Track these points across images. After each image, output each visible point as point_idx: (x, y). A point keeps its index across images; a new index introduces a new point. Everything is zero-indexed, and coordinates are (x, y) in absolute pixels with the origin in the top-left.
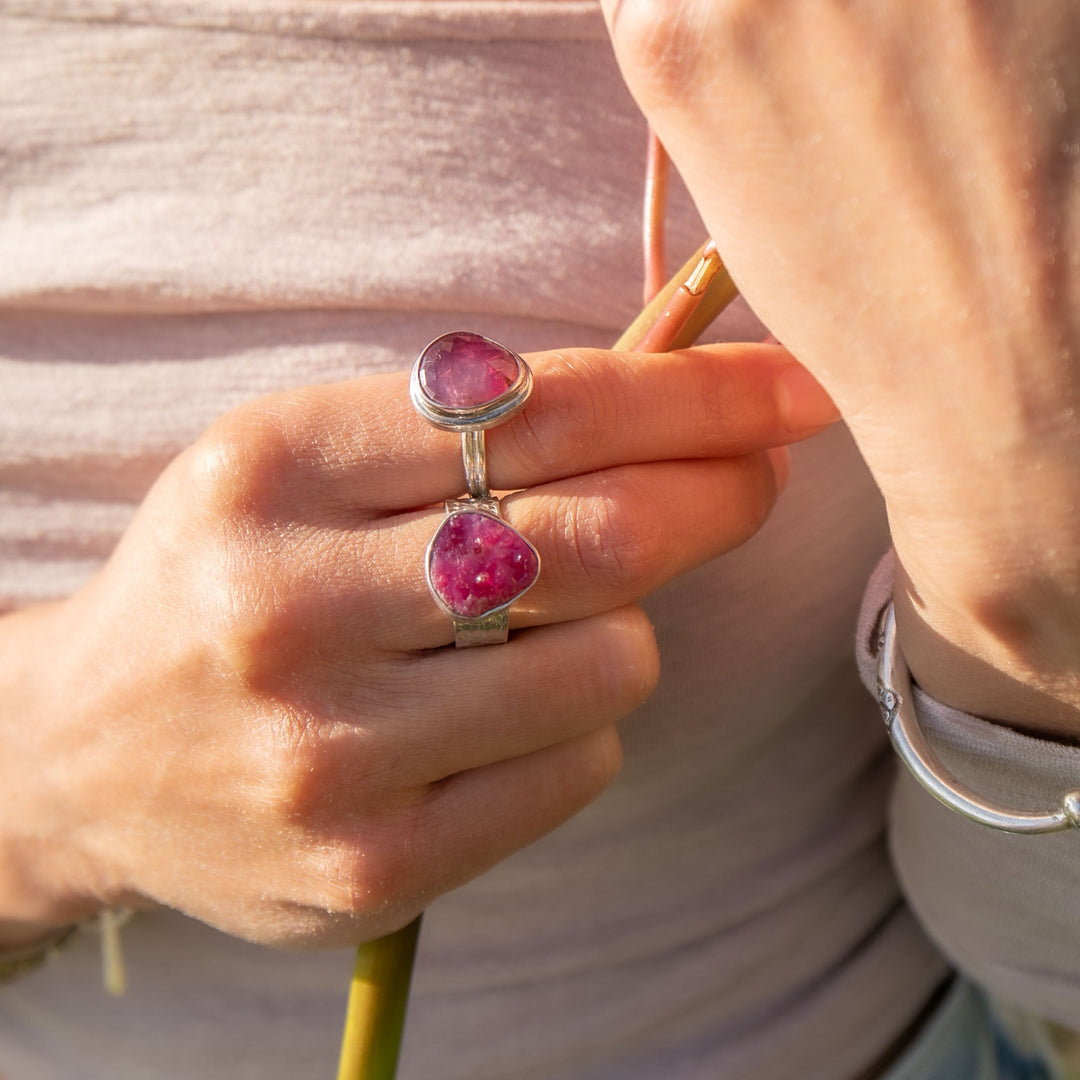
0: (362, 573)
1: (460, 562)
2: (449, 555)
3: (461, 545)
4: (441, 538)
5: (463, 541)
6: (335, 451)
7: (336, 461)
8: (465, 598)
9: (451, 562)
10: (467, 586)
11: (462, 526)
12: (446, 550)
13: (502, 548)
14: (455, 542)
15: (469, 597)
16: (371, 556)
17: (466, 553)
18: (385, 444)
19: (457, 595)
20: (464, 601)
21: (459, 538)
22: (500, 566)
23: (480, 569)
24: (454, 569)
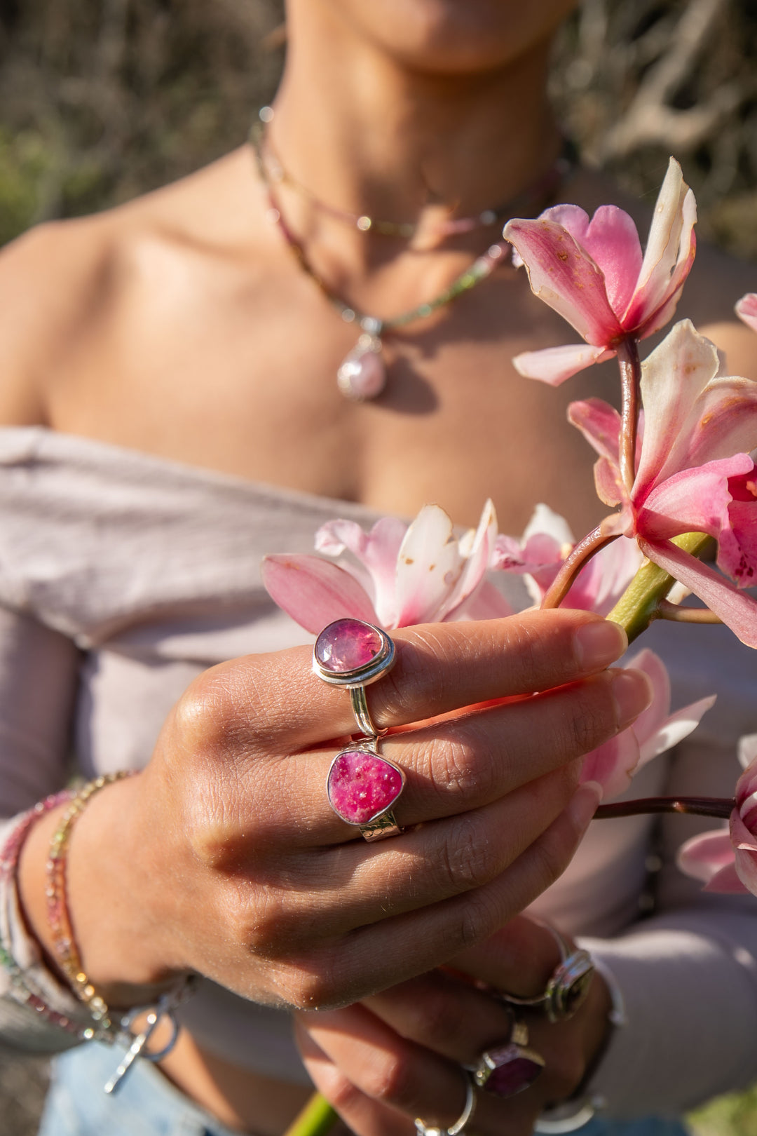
0: (283, 798)
1: (348, 787)
2: (340, 783)
3: (347, 776)
4: (333, 773)
5: (347, 772)
6: (263, 707)
7: (263, 715)
8: (355, 811)
9: (343, 788)
10: (355, 803)
11: (345, 762)
12: (338, 780)
13: (374, 771)
14: (343, 774)
15: (358, 810)
16: (290, 784)
17: (351, 780)
18: (296, 702)
19: (349, 810)
20: (355, 813)
21: (344, 771)
22: (374, 784)
23: (362, 789)
24: (345, 793)
